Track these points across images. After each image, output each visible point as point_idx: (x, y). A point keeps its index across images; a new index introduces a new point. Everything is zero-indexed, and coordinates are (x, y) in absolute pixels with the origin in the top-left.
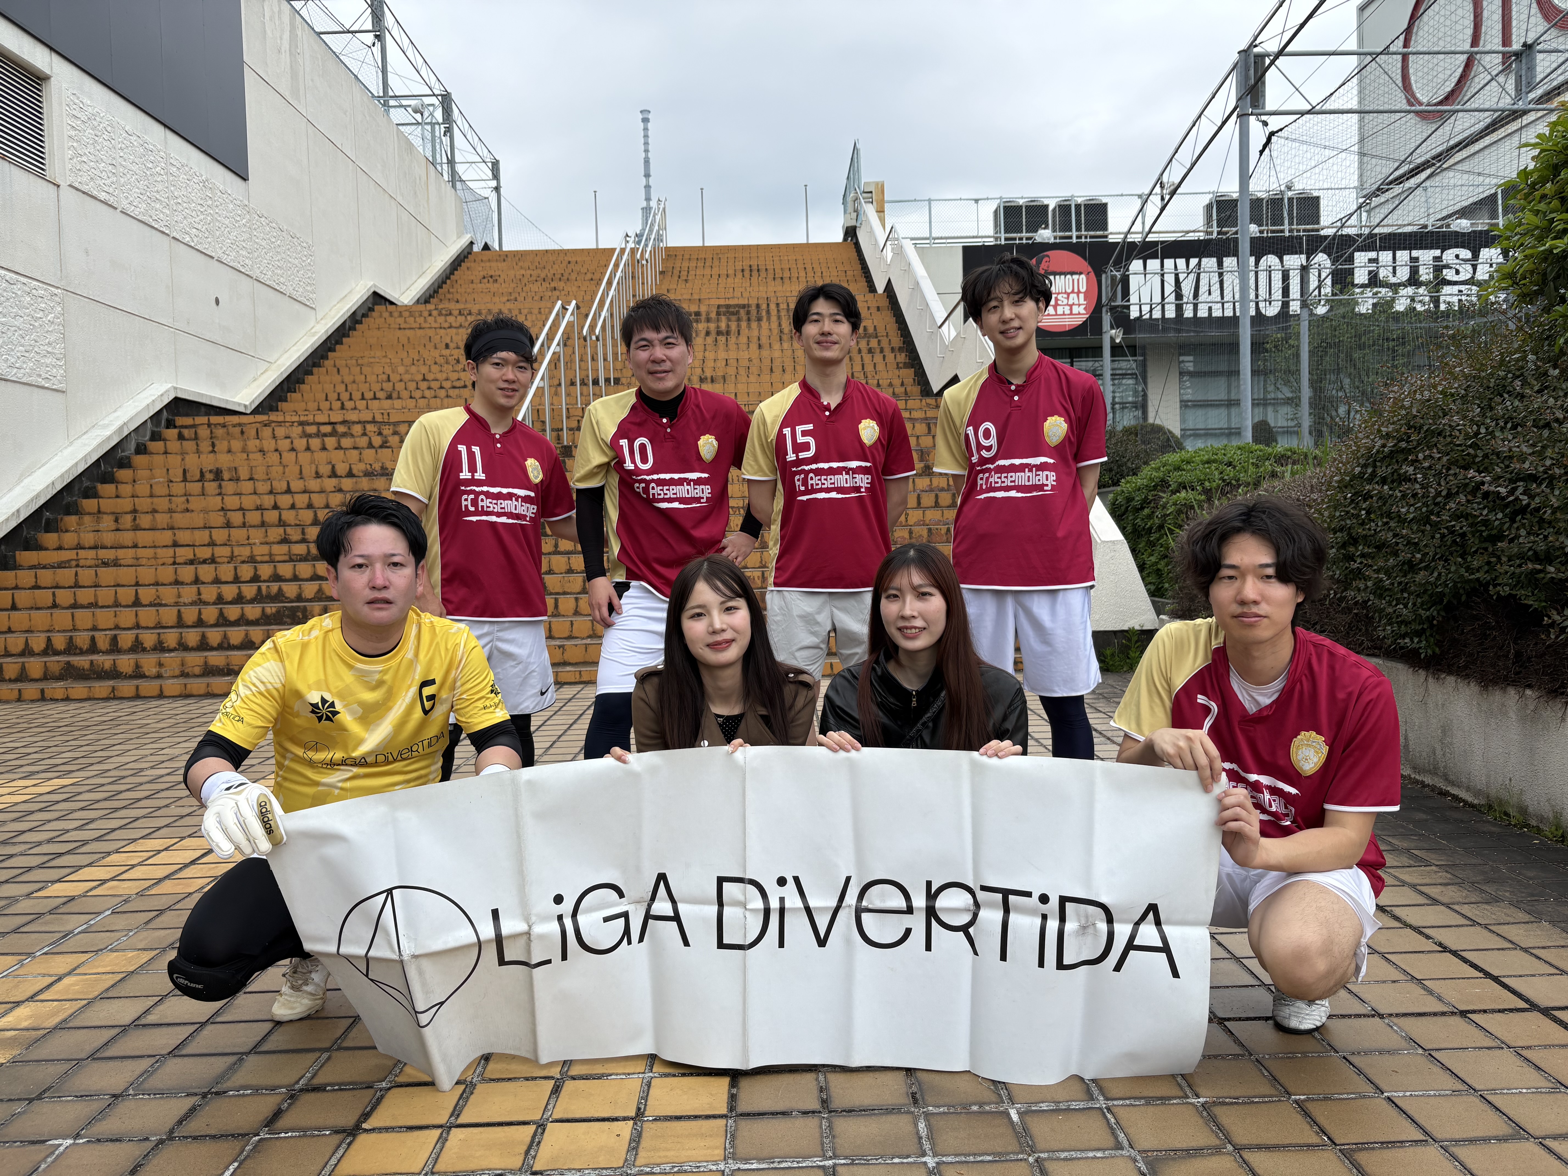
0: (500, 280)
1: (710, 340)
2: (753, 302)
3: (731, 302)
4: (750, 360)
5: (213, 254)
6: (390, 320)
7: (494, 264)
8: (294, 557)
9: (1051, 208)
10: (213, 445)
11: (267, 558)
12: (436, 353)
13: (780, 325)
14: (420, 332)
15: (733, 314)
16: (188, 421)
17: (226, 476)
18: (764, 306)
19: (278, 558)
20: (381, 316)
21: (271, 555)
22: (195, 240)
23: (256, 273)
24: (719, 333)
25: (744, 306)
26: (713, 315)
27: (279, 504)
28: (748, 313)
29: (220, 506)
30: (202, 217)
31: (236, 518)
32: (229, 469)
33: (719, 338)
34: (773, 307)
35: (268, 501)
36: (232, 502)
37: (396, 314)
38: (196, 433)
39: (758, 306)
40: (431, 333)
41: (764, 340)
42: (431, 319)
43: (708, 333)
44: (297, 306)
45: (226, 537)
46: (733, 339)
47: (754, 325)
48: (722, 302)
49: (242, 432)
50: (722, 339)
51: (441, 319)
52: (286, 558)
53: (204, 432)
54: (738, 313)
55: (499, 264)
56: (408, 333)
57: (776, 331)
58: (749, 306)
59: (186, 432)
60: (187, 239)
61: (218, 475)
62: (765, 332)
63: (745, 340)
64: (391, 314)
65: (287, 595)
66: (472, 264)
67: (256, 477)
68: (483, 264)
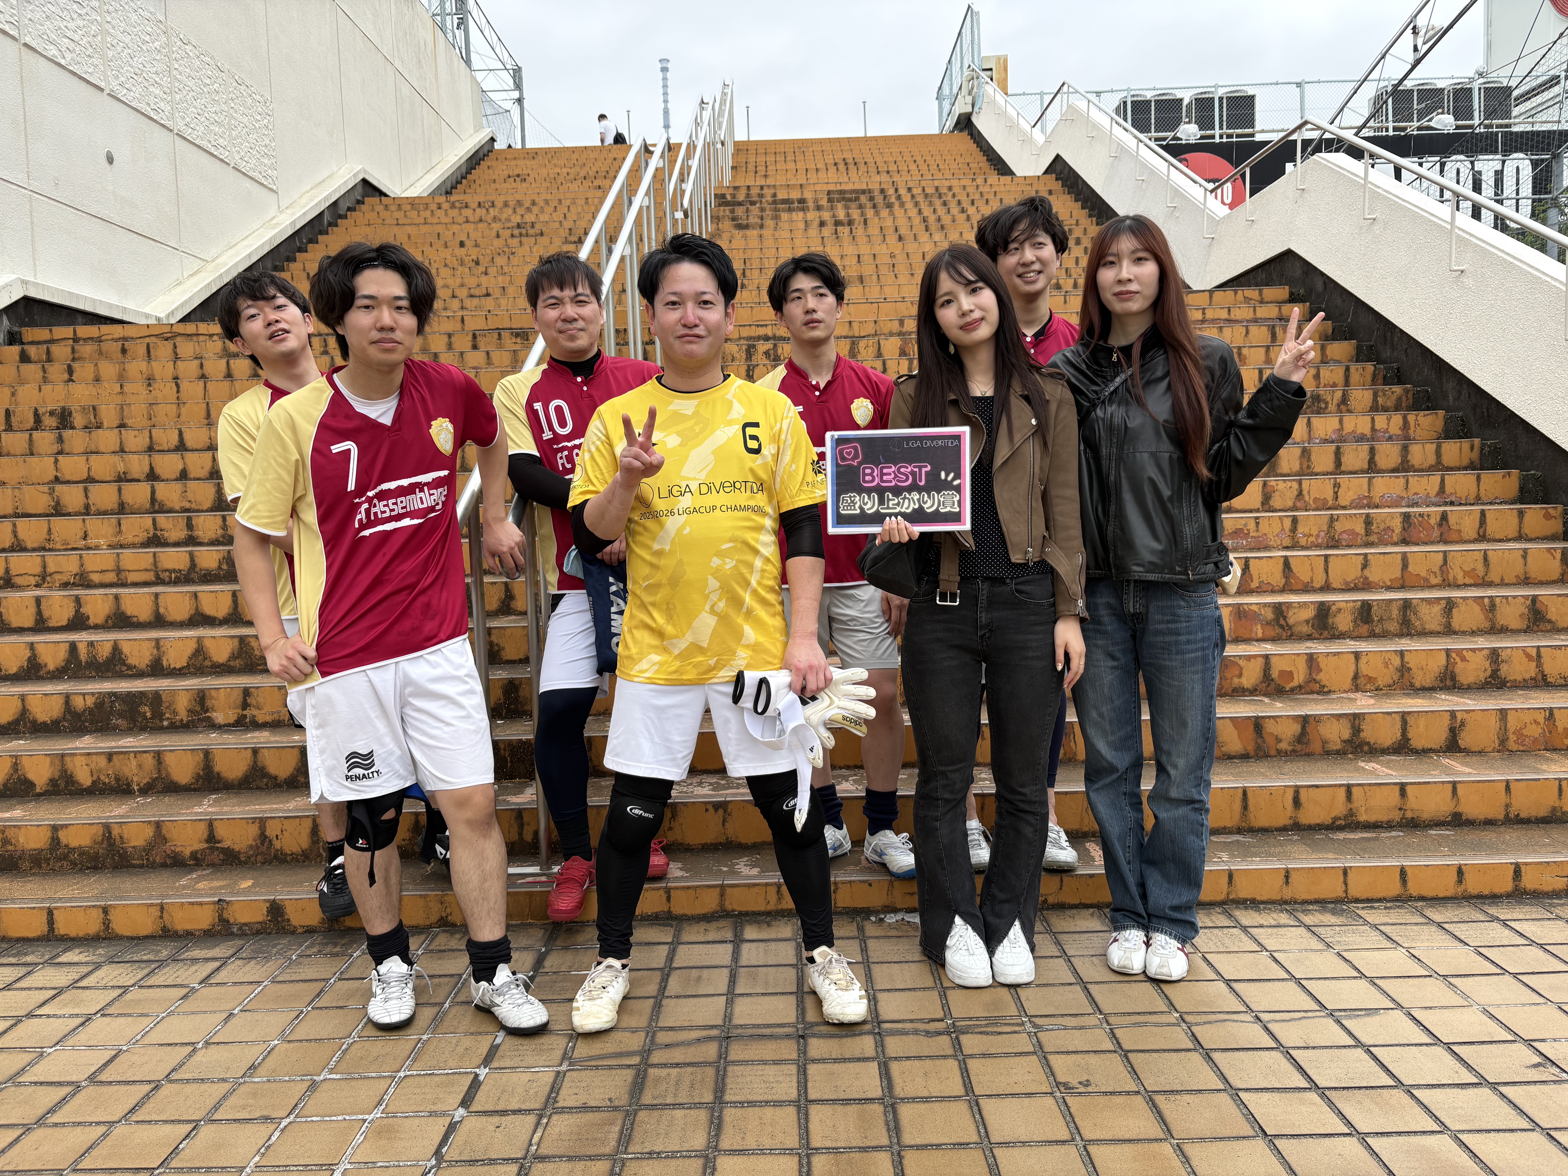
0: (530, 179)
1: (827, 231)
2: (875, 187)
3: (844, 187)
4: (892, 256)
5: (102, 84)
6: (384, 214)
7: (519, 162)
8: (165, 576)
9: (1186, 102)
10: (70, 371)
11: (111, 577)
12: (447, 254)
13: (920, 212)
14: (424, 229)
15: (850, 200)
16: (42, 333)
17: (78, 420)
18: (891, 191)
19: (132, 577)
20: (373, 210)
21: (119, 571)
22: (69, 56)
23: (180, 126)
24: (838, 223)
25: (863, 192)
26: (824, 202)
27: (158, 470)
28: (872, 199)
29: (51, 474)
30: (81, 23)
31: (72, 497)
32: (84, 409)
33: (840, 228)
34: (903, 191)
35: (138, 465)
36: (73, 466)
37: (393, 208)
38: (48, 352)
39: (882, 191)
40: (440, 229)
41: (903, 231)
42: (439, 213)
43: (822, 224)
44: (248, 184)
45: (44, 535)
46: (859, 231)
47: (885, 213)
48: (832, 187)
49: (124, 351)
50: (844, 231)
51: (454, 213)
52: (150, 576)
53: (61, 352)
54: (857, 199)
55: (528, 162)
56: (409, 229)
57: (917, 220)
58: (870, 191)
59: (32, 351)
60: (52, 52)
61: (64, 419)
62: (902, 222)
63: (877, 231)
64: (386, 207)
65: (131, 661)
66: (494, 163)
67: (129, 422)
68: (507, 162)
